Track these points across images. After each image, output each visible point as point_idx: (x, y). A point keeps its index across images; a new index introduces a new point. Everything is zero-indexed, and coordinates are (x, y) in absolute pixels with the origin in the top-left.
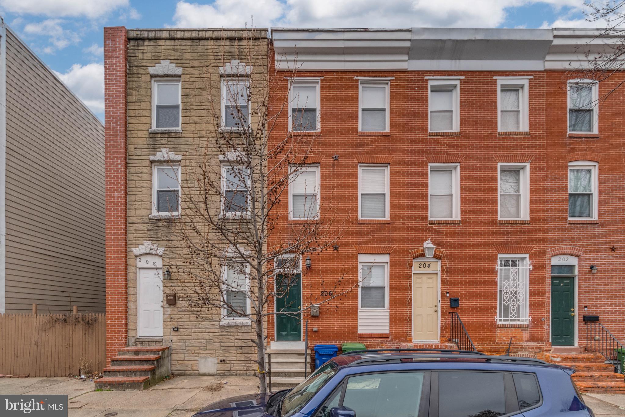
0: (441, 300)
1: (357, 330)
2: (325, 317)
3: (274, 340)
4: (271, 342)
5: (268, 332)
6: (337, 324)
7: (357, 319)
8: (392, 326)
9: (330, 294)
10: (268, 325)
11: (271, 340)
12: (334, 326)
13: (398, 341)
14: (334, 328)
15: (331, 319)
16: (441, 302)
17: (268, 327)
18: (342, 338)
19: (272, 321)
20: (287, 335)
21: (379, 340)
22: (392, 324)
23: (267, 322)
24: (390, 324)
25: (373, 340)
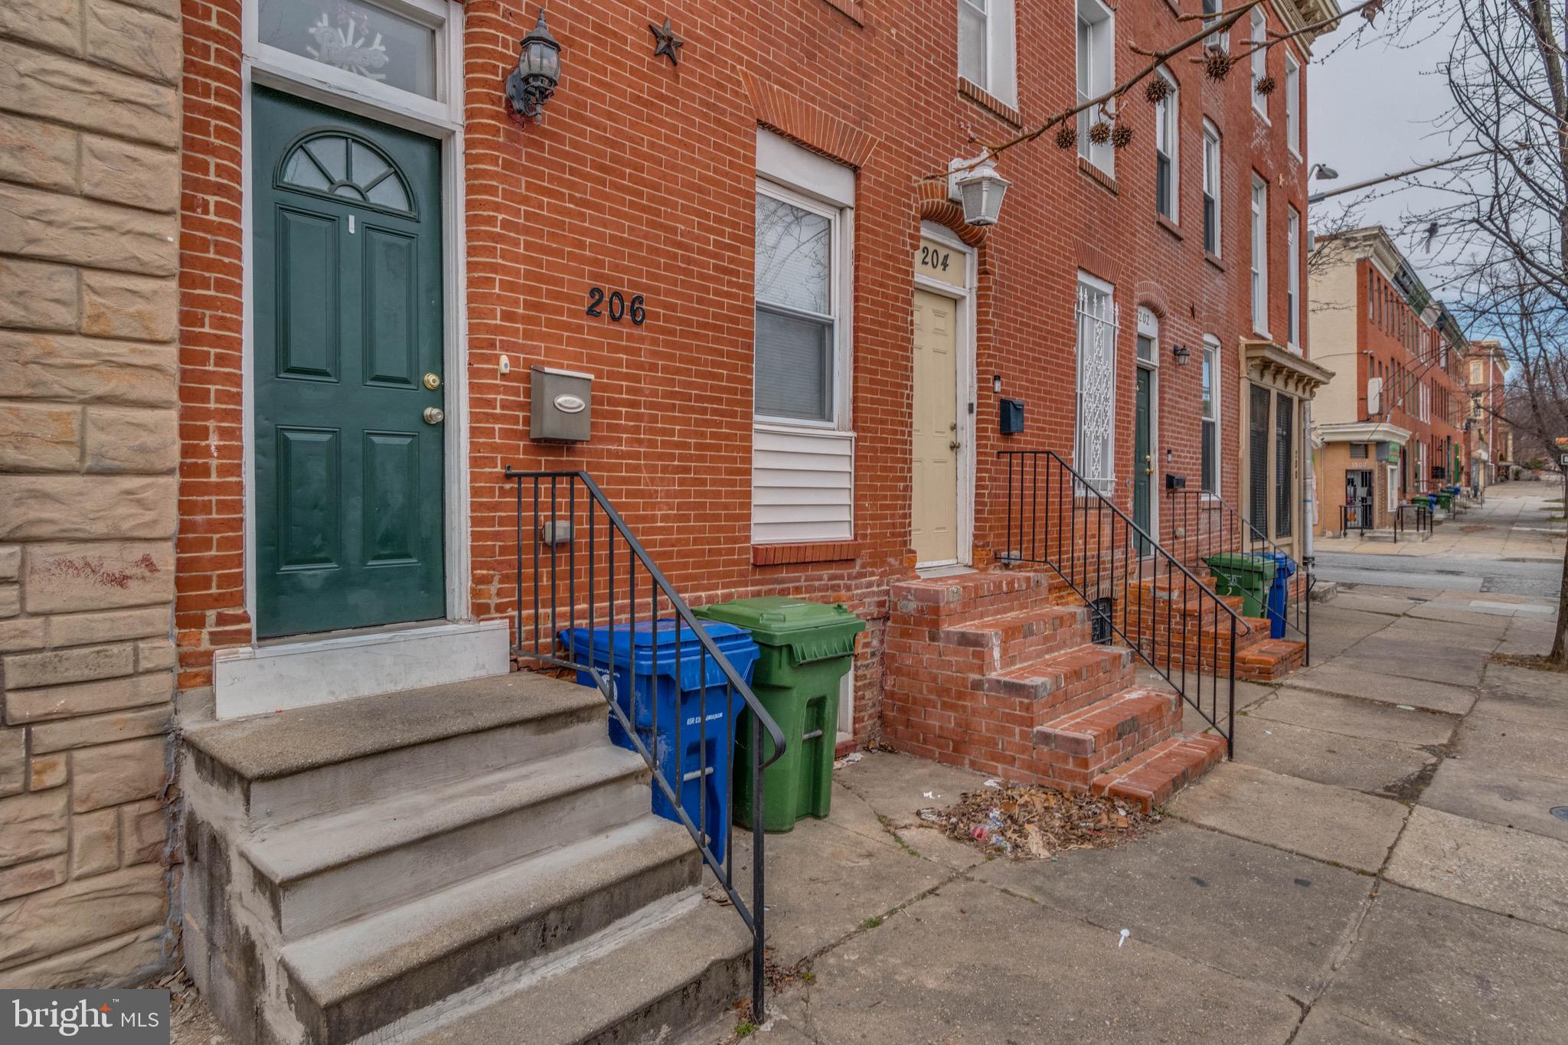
0: (979, 405)
1: (748, 528)
2: (611, 454)
3: (243, 637)
4: (220, 653)
5: (181, 565)
6: (668, 495)
7: (748, 472)
8: (863, 508)
9: (633, 312)
10: (184, 507)
11: (217, 639)
12: (653, 506)
13: (882, 575)
14: (653, 518)
15: (636, 468)
16: (979, 413)
17: (184, 527)
18: (688, 578)
19: (223, 471)
20: (338, 583)
21: (825, 573)
22: (864, 497)
23: (174, 482)
24: (857, 498)
25: (803, 575)
